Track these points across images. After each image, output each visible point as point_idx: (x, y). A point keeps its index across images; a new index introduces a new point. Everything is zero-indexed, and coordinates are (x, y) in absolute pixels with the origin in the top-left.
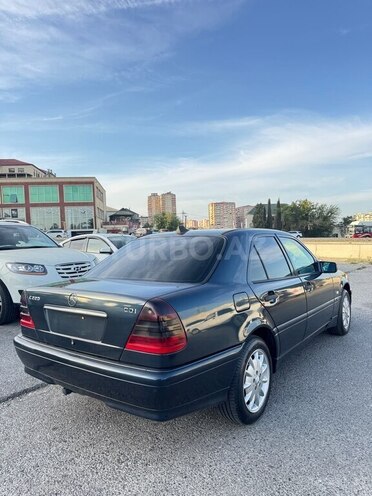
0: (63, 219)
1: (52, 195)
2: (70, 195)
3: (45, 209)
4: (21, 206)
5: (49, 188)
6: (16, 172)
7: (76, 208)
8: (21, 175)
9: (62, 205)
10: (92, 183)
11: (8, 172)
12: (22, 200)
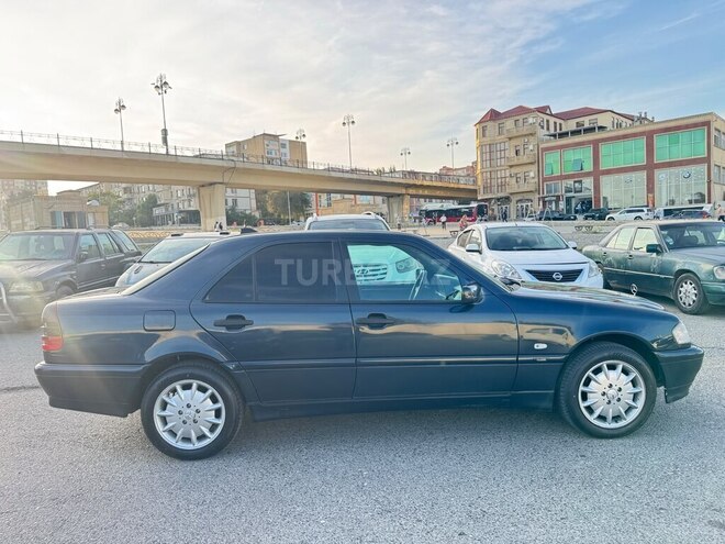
0: (650, 189)
1: (635, 152)
2: (665, 149)
3: (622, 176)
4: (588, 174)
5: (630, 143)
6: (587, 125)
7: (672, 170)
8: (590, 130)
9: (650, 167)
10: (707, 124)
11: (574, 128)
12: (589, 167)
